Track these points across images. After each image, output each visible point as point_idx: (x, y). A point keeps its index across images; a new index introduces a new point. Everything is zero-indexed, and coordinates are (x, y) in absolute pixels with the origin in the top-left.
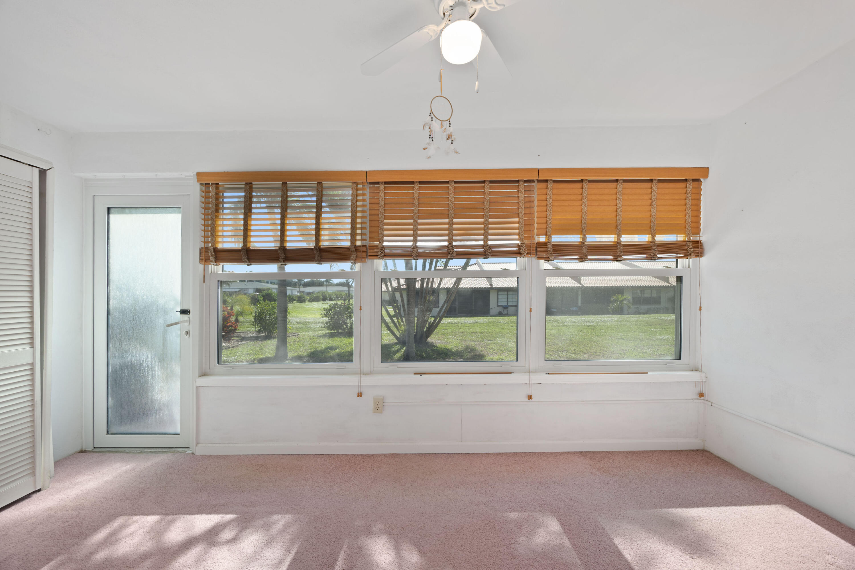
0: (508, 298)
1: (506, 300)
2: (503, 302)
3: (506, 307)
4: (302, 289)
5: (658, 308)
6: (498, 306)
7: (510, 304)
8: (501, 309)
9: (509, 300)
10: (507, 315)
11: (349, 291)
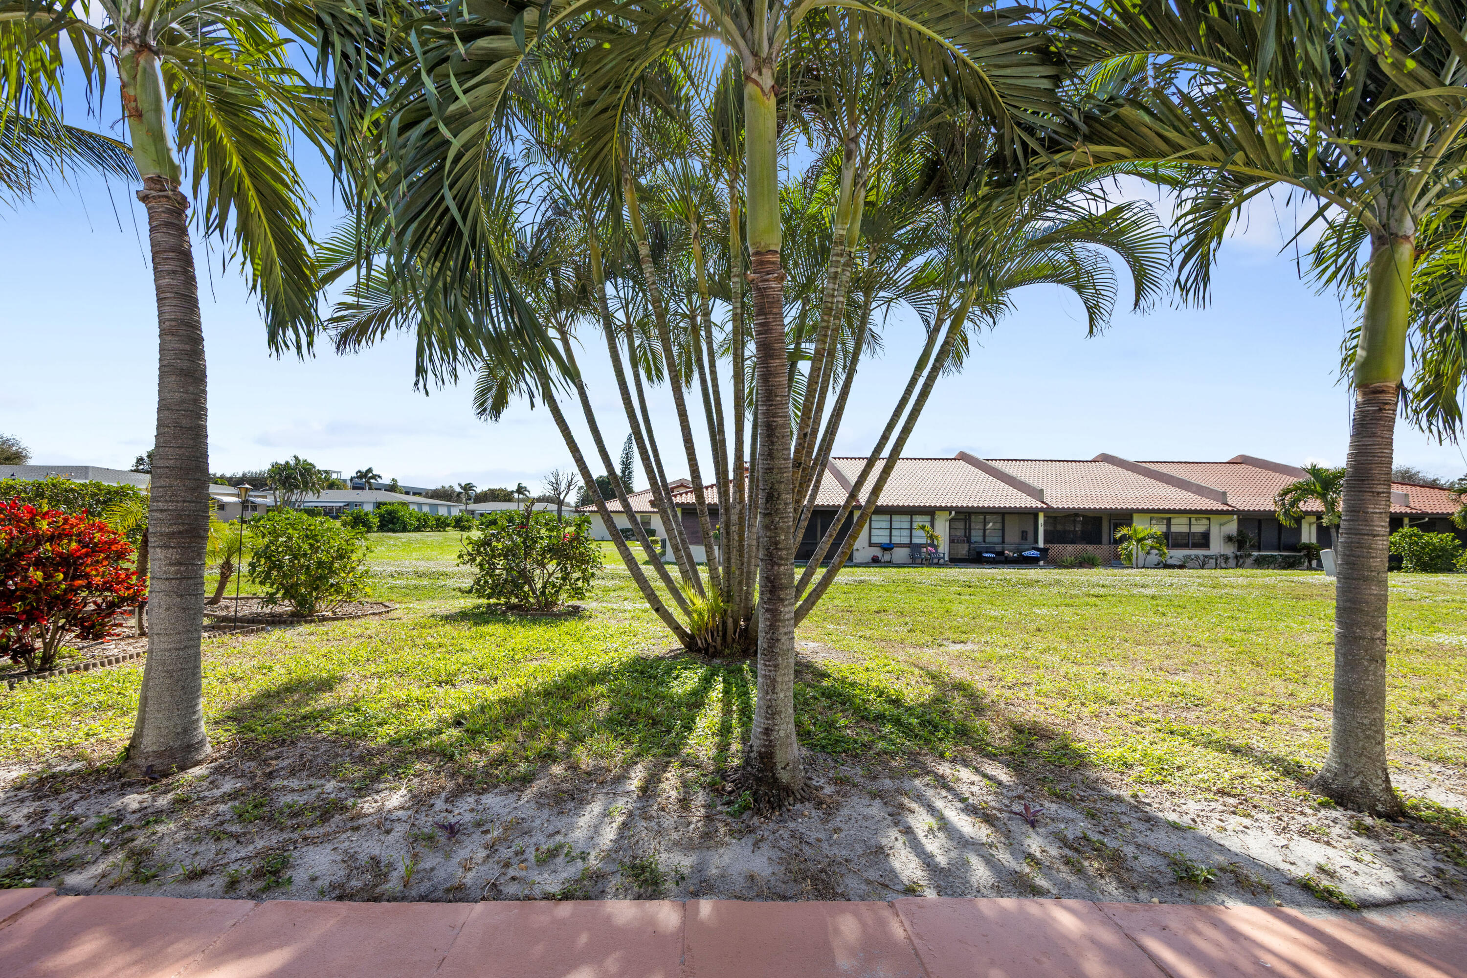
0: (891, 529)
1: (887, 532)
2: (881, 537)
3: (887, 548)
4: (471, 507)
5: (1206, 557)
6: (871, 545)
7: (895, 540)
8: (877, 552)
9: (894, 533)
10: (889, 564)
11: (559, 511)
